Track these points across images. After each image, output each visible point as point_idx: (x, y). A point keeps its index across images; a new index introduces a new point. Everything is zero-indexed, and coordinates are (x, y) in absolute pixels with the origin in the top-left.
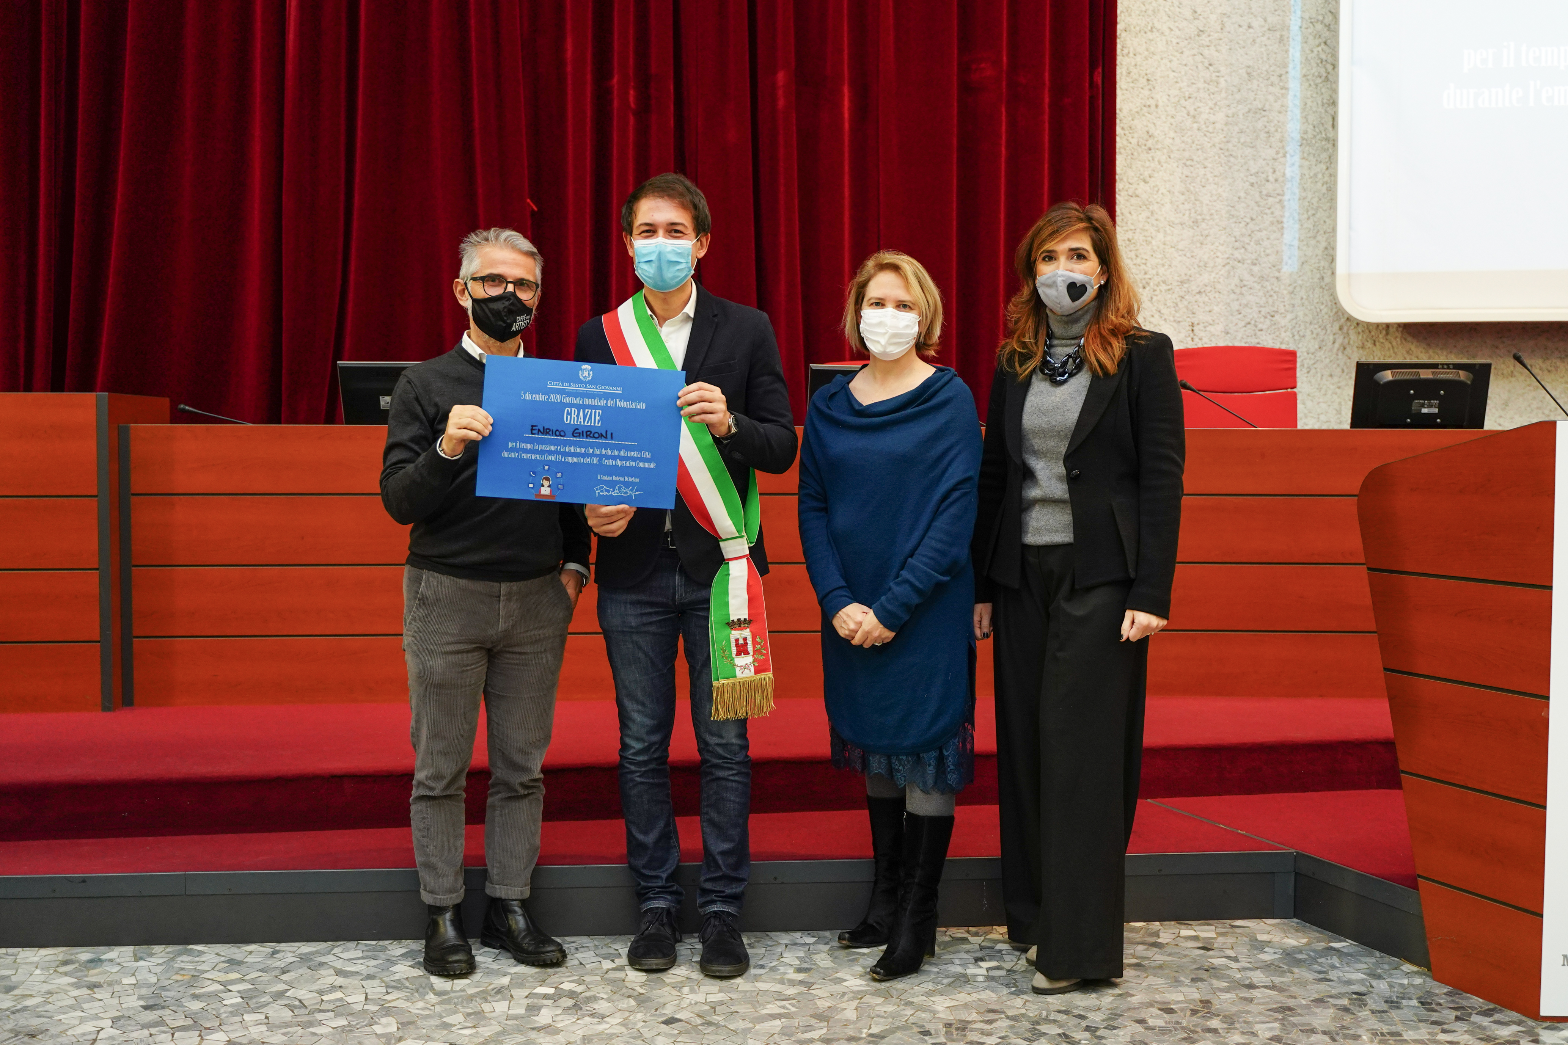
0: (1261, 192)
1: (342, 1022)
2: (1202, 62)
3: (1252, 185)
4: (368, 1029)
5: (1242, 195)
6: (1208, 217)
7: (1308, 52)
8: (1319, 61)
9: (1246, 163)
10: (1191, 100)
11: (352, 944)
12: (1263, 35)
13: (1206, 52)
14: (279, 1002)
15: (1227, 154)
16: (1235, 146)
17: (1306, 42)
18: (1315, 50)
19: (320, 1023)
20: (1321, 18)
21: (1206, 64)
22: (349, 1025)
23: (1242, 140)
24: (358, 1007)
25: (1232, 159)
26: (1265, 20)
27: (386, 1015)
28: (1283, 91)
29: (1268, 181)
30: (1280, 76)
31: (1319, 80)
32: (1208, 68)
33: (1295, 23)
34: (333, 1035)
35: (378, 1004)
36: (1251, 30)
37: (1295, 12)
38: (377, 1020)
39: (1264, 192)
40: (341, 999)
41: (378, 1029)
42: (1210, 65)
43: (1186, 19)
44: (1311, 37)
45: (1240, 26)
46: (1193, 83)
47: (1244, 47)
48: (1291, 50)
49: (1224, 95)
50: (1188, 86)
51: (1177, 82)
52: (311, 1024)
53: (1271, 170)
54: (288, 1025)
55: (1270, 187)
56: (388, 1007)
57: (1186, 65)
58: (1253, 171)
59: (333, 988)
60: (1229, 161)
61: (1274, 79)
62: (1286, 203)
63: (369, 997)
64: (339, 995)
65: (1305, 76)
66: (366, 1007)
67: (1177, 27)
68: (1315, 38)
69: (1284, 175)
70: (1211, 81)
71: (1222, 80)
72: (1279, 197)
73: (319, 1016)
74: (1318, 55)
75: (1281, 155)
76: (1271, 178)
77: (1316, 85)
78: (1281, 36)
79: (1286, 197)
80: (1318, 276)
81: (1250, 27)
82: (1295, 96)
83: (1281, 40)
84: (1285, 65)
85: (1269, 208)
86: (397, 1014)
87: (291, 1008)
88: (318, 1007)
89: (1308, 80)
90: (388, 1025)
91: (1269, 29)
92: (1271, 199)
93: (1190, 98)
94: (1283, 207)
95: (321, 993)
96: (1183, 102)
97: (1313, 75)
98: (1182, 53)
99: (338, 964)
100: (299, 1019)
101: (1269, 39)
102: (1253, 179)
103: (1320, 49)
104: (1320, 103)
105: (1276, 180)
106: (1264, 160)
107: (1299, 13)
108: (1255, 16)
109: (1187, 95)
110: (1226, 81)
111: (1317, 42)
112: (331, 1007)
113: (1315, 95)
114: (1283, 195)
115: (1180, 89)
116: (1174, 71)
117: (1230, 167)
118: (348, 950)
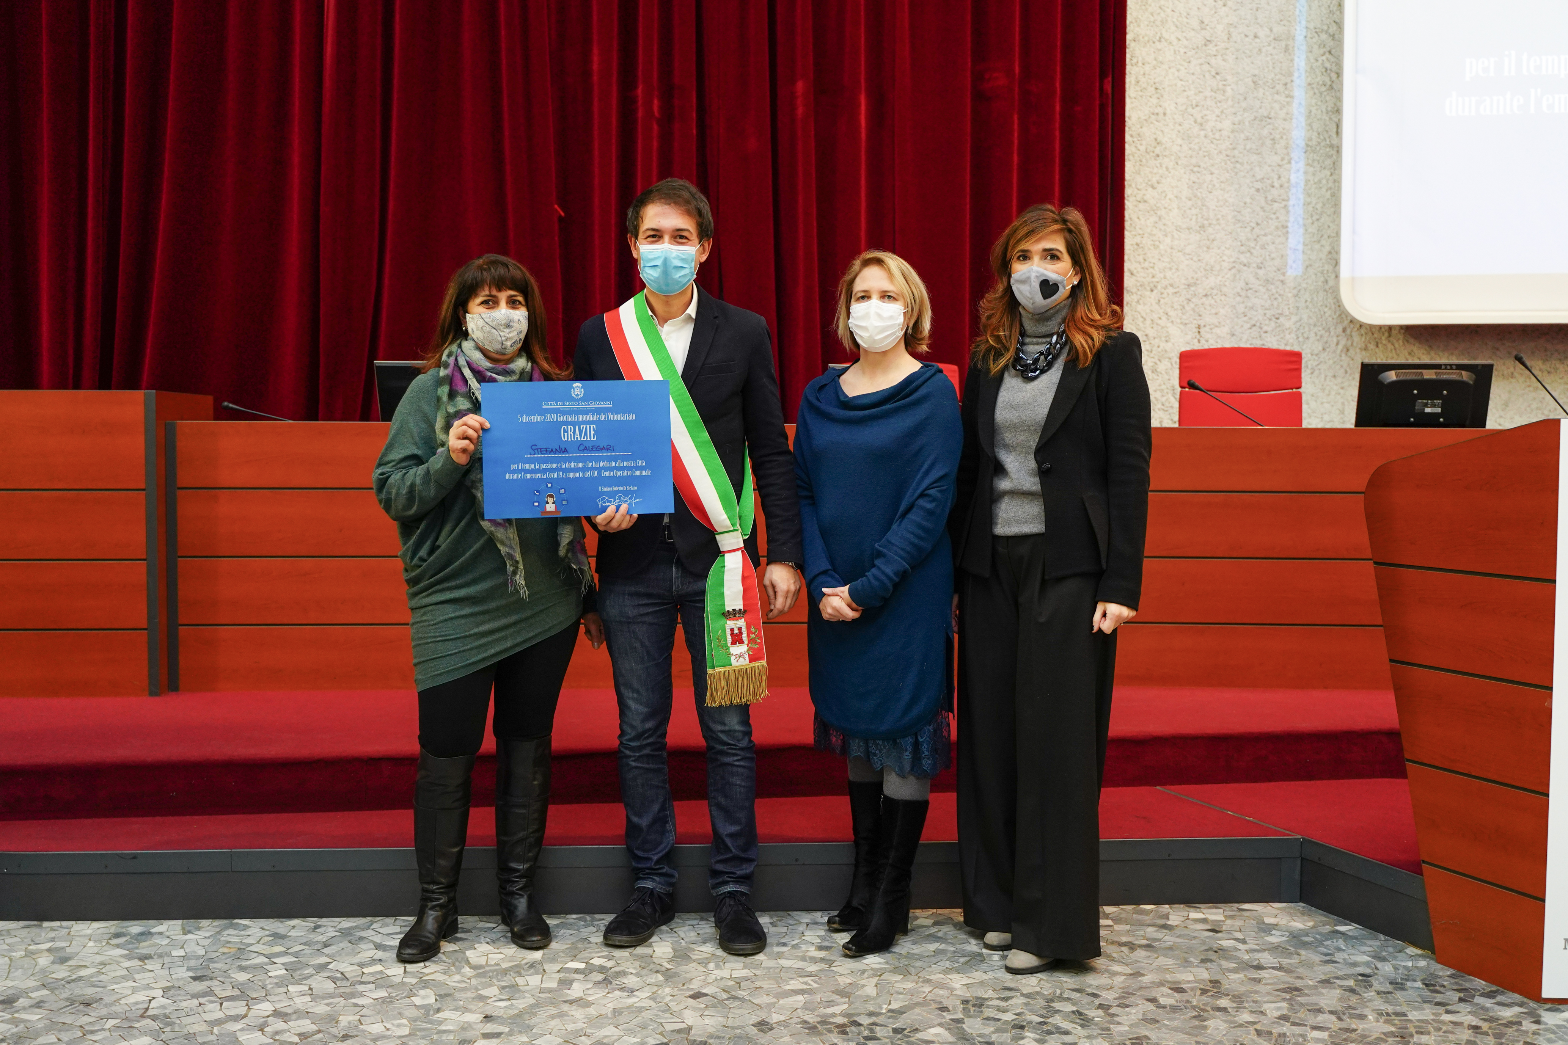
0: (1266, 198)
1: (382, 993)
2: (1209, 71)
3: (1258, 190)
4: (407, 1000)
5: (1248, 200)
6: (1214, 222)
7: (1312, 61)
8: (1324, 70)
9: (1252, 169)
10: (1198, 108)
11: (390, 920)
12: (1269, 45)
13: (1213, 61)
14: (322, 974)
15: (1233, 160)
16: (1241, 153)
17: (1311, 52)
18: (1320, 59)
19: (361, 995)
20: (1325, 28)
21: (1213, 73)
22: (390, 997)
23: (1248, 147)
24: (398, 980)
25: (1238, 166)
26: (1271, 30)
27: (424, 988)
28: (1288, 99)
29: (1273, 187)
30: (1286, 84)
31: (1323, 89)
32: (1214, 77)
33: (1300, 32)
34: (374, 1005)
35: (416, 977)
36: (1257, 40)
37: (1300, 22)
38: (416, 992)
39: (1270, 198)
40: (381, 972)
41: (417, 1001)
42: (1217, 74)
43: (1193, 30)
44: (1316, 47)
45: (1246, 36)
46: (1200, 92)
47: (1250, 57)
48: (1296, 60)
49: (1230, 103)
50: (1196, 94)
51: (1184, 91)
52: (352, 995)
53: (1277, 177)
54: (331, 996)
55: (1275, 192)
56: (426, 980)
57: (1193, 74)
58: (1258, 177)
59: (374, 961)
60: (1235, 168)
61: (1280, 87)
62: (1291, 208)
63: (407, 970)
64: (378, 968)
65: (1310, 84)
66: (405, 980)
67: (1185, 37)
68: (1319, 47)
69: (1289, 181)
70: (1218, 89)
71: (1228, 89)
72: (1284, 203)
73: (361, 988)
74: (1322, 64)
75: (1286, 161)
76: (1276, 184)
77: (1321, 93)
78: (1287, 46)
79: (1291, 203)
80: (1322, 279)
81: (1256, 37)
82: (1300, 104)
83: (1287, 49)
84: (1291, 74)
85: (1274, 214)
86: (435, 986)
87: (334, 980)
88: (359, 979)
89: (1313, 88)
90: (428, 996)
91: (1275, 39)
92: (1276, 205)
93: (1197, 106)
94: (1288, 212)
95: (361, 965)
96: (1190, 110)
97: (1318, 84)
98: (1189, 62)
99: (378, 939)
100: (342, 990)
101: (1274, 48)
102: (1258, 185)
103: (1324, 58)
104: (1324, 110)
105: (1281, 186)
106: (1270, 166)
107: (1304, 23)
108: (1261, 26)
109: (1194, 103)
110: (1232, 89)
111: (1322, 51)
112: (372, 979)
113: (1319, 103)
114: (1288, 200)
115: (1188, 97)
116: (1181, 80)
117: (1236, 174)
118: (387, 925)
